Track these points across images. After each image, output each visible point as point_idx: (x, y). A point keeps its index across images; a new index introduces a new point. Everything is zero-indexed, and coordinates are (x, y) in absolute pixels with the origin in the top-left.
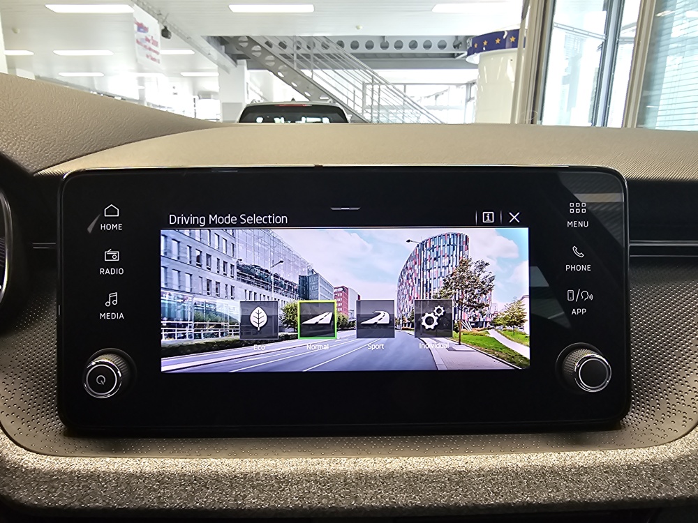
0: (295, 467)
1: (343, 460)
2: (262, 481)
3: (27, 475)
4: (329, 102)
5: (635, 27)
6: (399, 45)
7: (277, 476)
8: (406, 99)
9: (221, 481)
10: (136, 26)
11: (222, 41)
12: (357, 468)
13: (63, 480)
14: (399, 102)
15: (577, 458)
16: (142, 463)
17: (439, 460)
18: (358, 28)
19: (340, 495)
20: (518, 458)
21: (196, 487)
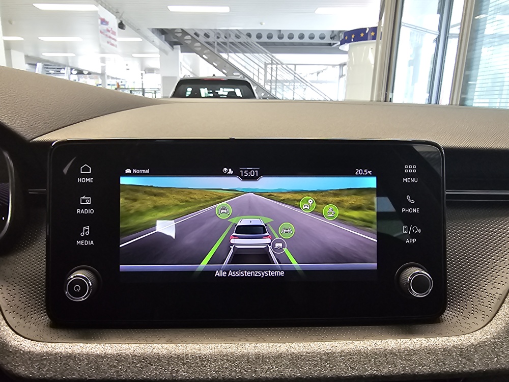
0: (213, 350)
1: (247, 345)
2: (190, 360)
3: (24, 356)
4: (240, 77)
5: (459, 26)
6: (291, 36)
7: (201, 356)
8: (296, 75)
9: (161, 360)
10: (100, 21)
11: (163, 32)
12: (256, 351)
13: (50, 359)
14: (291, 77)
15: (409, 343)
16: (106, 348)
17: (313, 345)
18: (261, 24)
19: (244, 369)
20: (368, 343)
21: (144, 364)
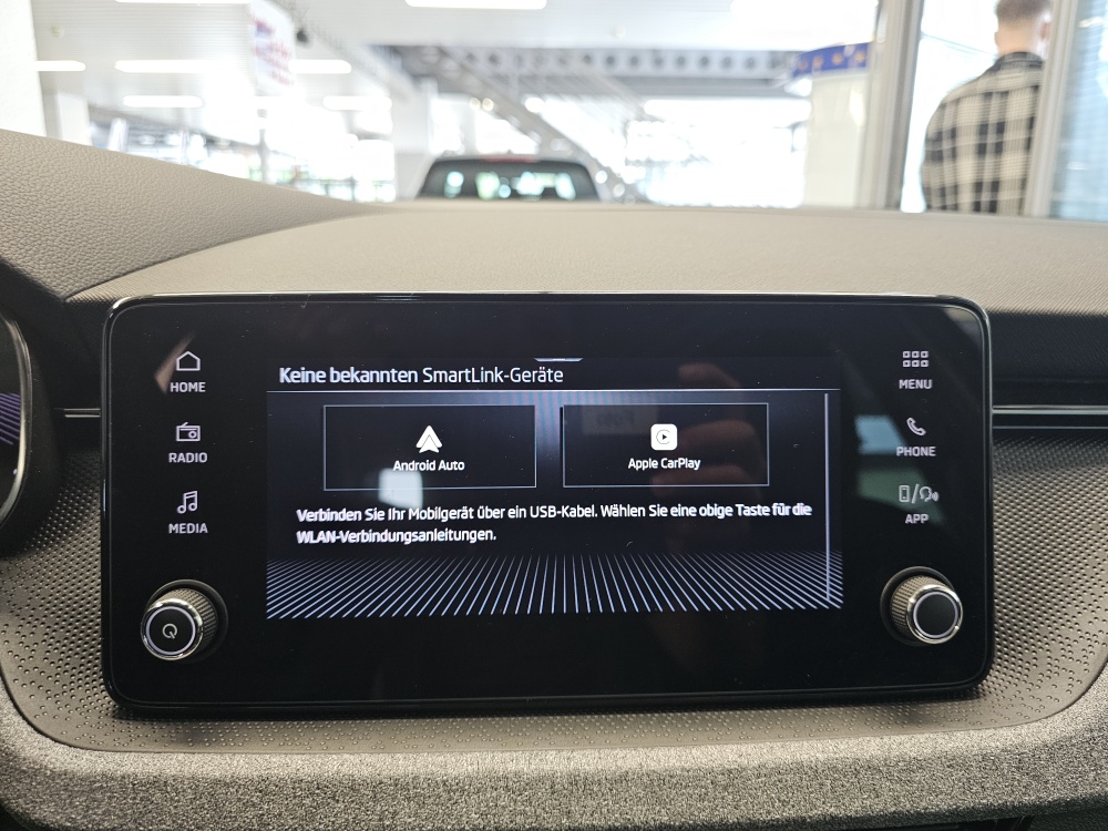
0: (476, 766)
1: (551, 755)
2: (423, 789)
3: (53, 780)
7: (447, 781)
9: (359, 790)
12: (571, 767)
13: (110, 789)
16: (235, 762)
17: (698, 753)
19: (543, 809)
20: (820, 746)
